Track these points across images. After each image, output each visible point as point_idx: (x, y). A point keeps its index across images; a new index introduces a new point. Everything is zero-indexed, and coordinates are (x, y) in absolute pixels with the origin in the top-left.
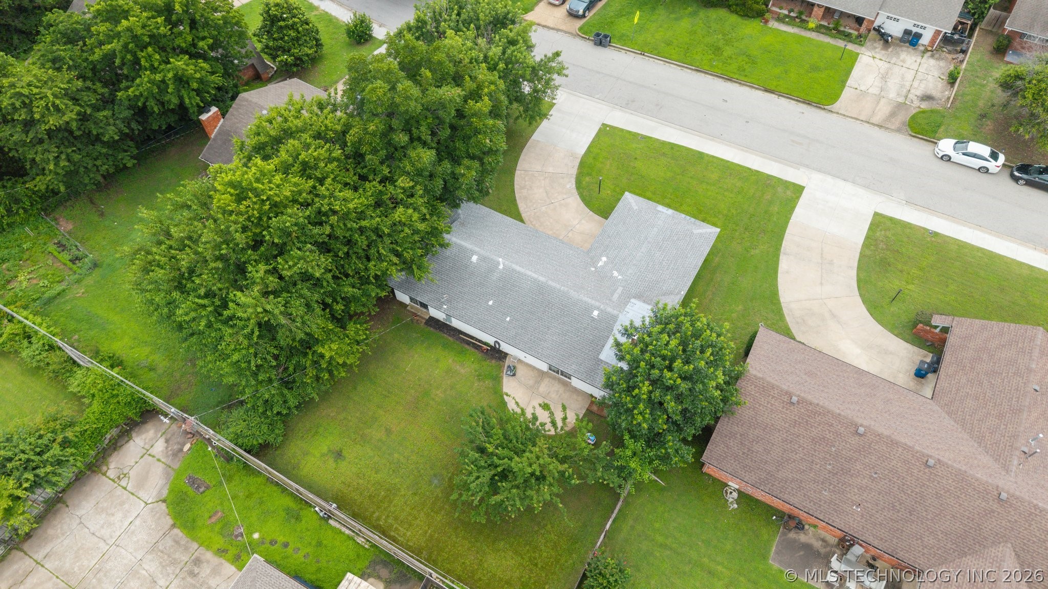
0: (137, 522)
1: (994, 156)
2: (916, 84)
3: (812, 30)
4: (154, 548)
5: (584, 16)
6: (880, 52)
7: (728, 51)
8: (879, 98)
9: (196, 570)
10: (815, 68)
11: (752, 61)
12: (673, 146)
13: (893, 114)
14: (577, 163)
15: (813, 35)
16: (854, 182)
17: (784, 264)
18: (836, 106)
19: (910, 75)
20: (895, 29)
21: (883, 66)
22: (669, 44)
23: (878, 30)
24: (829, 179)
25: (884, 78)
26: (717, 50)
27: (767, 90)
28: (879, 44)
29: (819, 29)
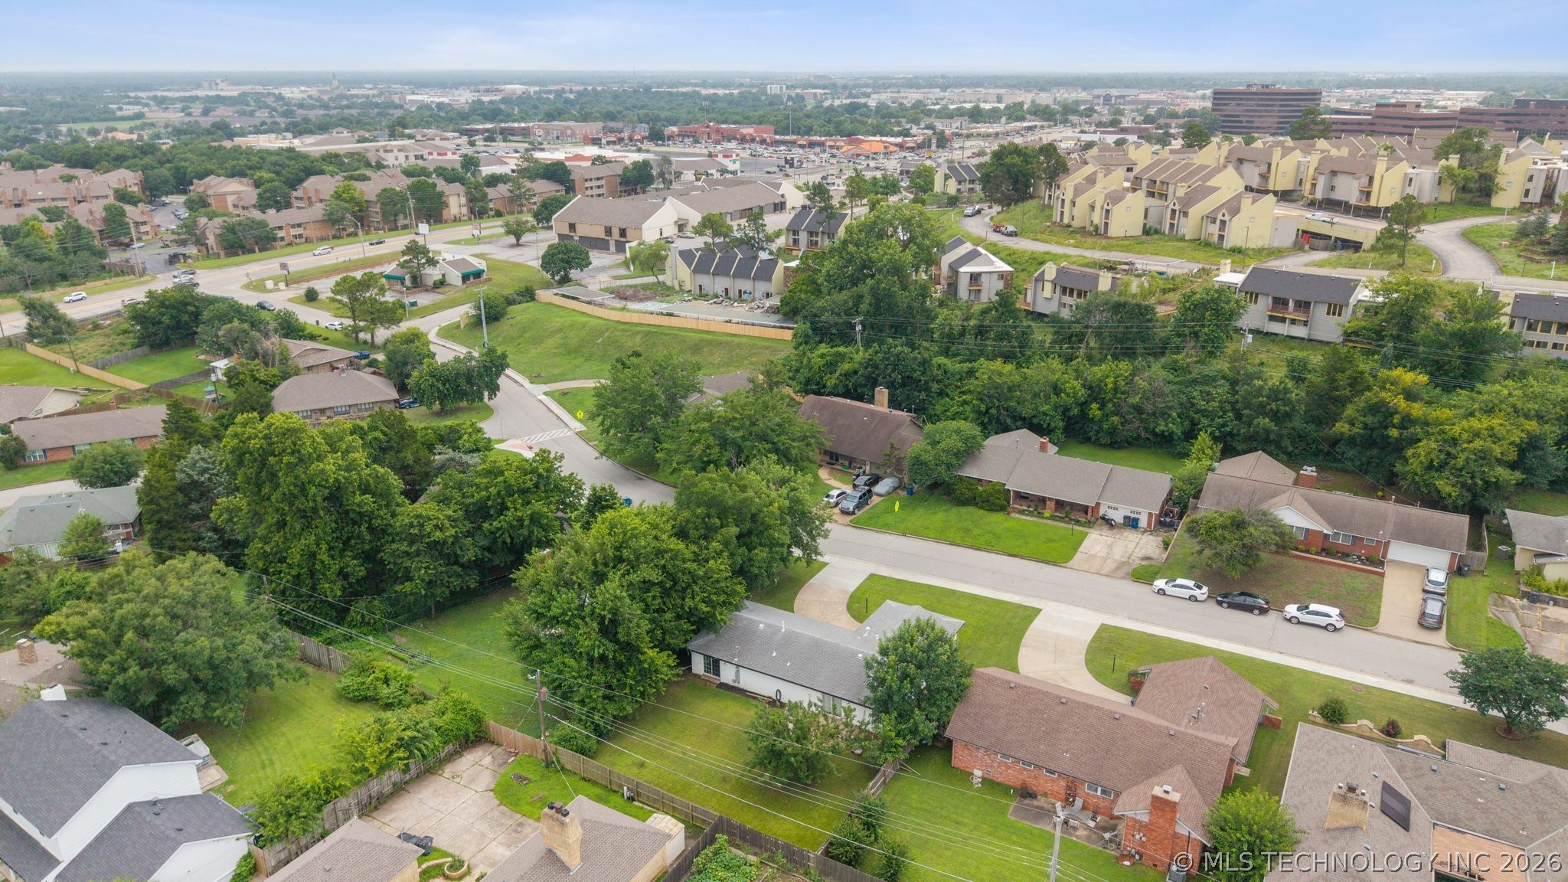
0: (469, 802)
1: (1200, 588)
2: (1137, 550)
3: (1046, 518)
4: (484, 816)
5: (853, 513)
6: (1106, 531)
7: (977, 532)
8: (1105, 559)
9: (520, 829)
10: (1050, 540)
11: (997, 537)
12: (930, 587)
13: (1118, 568)
14: (848, 596)
15: (1049, 522)
16: (1084, 607)
17: (1023, 652)
18: (1070, 564)
19: (1131, 546)
20: (1118, 516)
21: (1109, 540)
22: (927, 528)
23: (1103, 518)
24: (1063, 605)
25: (1110, 547)
26: (967, 531)
27: (1011, 555)
28: (1106, 528)
29: (1052, 518)
